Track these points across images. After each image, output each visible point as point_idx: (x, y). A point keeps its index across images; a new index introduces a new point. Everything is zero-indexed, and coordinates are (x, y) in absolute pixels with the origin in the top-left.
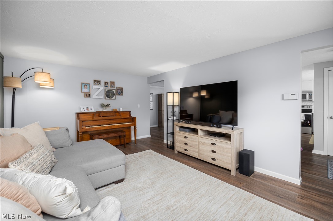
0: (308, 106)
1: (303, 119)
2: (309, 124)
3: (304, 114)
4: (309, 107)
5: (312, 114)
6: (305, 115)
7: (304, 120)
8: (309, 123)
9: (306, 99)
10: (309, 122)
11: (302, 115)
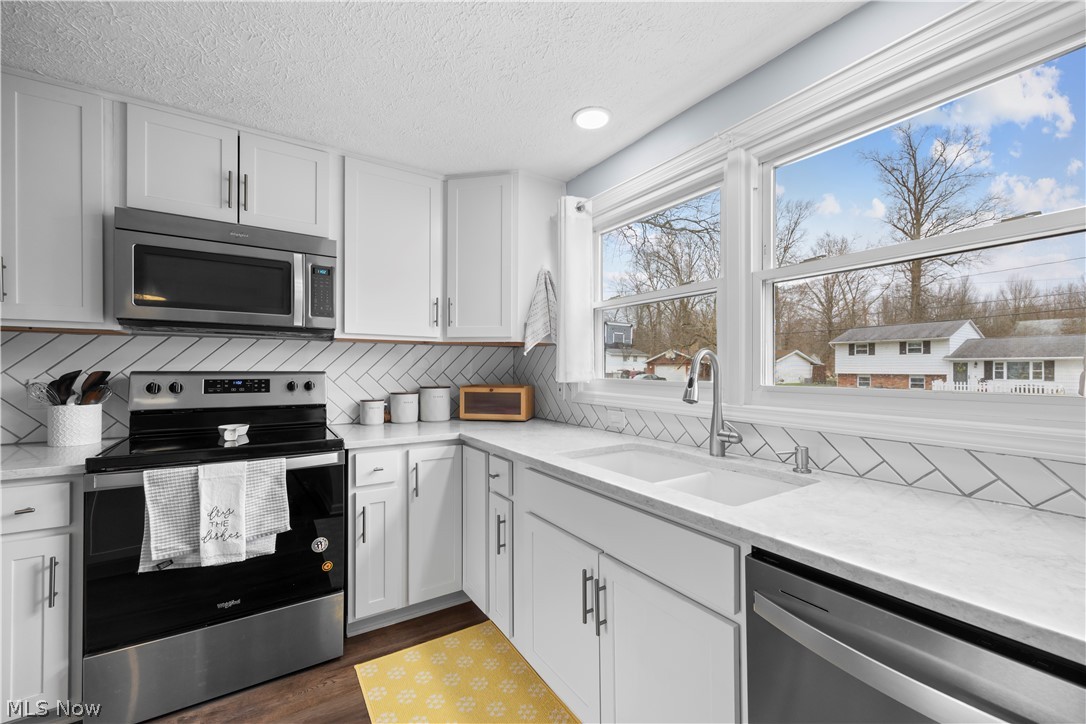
0: (300, 381)
1: (269, 524)
2: (328, 566)
3: (280, 465)
4: (308, 387)
5: (346, 453)
6: (290, 473)
7: (281, 537)
8: (324, 557)
9: (289, 310)
10: (320, 545)
11: (266, 484)
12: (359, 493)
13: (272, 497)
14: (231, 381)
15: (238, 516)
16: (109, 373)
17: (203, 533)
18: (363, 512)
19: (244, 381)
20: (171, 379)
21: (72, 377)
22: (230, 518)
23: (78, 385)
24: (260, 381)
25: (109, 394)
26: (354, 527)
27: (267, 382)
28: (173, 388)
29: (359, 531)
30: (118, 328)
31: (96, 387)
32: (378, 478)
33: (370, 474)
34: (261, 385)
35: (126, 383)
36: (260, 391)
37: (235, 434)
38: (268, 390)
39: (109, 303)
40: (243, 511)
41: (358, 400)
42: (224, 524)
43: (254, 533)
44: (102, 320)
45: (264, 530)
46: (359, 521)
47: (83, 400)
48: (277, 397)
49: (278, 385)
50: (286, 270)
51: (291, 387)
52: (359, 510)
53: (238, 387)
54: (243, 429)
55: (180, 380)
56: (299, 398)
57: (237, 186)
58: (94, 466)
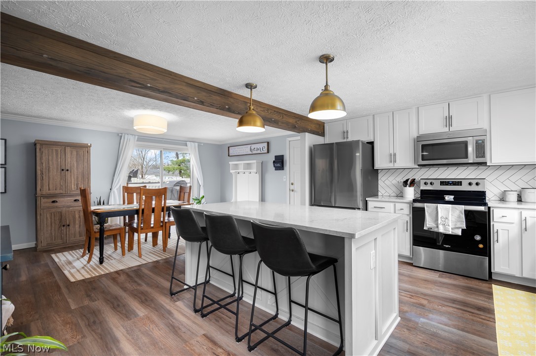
0: (474, 182)
1: (459, 225)
2: (481, 246)
3: (463, 208)
4: (477, 184)
5: (489, 208)
6: (465, 211)
7: (463, 230)
8: (479, 242)
9: (467, 157)
10: (478, 238)
11: (457, 213)
12: (495, 224)
13: (459, 217)
14: (448, 182)
15: (449, 220)
16: (415, 179)
17: (439, 222)
18: (497, 232)
19: (453, 182)
20: (431, 181)
21: (407, 180)
22: (447, 220)
23: (409, 183)
24: (458, 182)
25: (415, 185)
26: (493, 237)
27: (461, 182)
28: (431, 183)
29: (496, 239)
30: (418, 167)
31: (413, 183)
32: (504, 220)
33: (501, 218)
34: (460, 183)
35: (419, 182)
36: (458, 185)
37: (449, 198)
38: (461, 185)
39: (415, 161)
40: (450, 219)
41: (503, 191)
42: (445, 221)
43: (454, 226)
44: (414, 165)
45: (457, 226)
46: (496, 235)
47: (410, 186)
48: (465, 187)
49: (465, 183)
50: (466, 144)
51: (470, 184)
52: (495, 231)
53: (450, 183)
54: (452, 197)
55: (433, 181)
56: (474, 188)
57: (449, 120)
58: (415, 201)
